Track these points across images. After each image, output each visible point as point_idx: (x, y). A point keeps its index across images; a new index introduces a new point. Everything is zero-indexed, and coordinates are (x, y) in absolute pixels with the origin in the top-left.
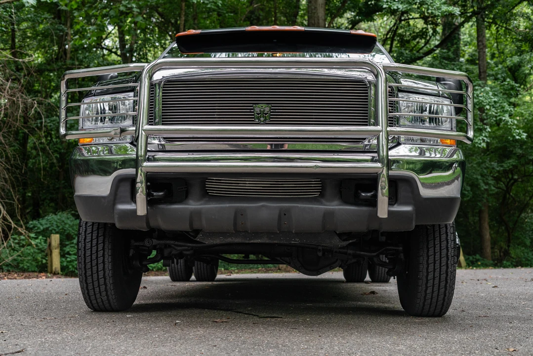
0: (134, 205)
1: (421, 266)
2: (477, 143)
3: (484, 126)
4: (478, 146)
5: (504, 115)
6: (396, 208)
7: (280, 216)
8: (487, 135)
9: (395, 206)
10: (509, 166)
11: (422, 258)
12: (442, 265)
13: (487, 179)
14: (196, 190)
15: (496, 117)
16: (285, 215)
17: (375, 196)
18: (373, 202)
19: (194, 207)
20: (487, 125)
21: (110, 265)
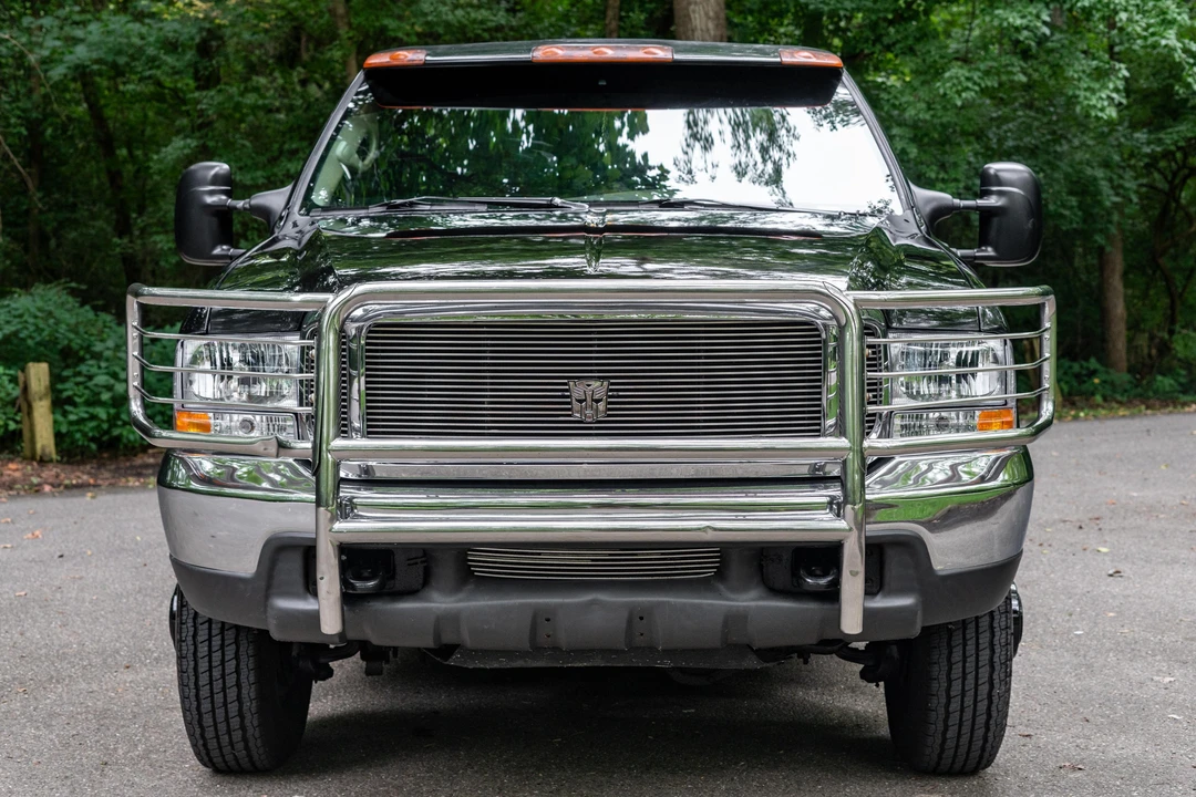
0: (312, 600)
1: (935, 685)
2: (1095, 107)
3: (1112, 63)
4: (1096, 116)
5: (1165, 34)
6: (880, 603)
7: (630, 621)
8: (1121, 87)
9: (878, 597)
10: (1177, 141)
11: (936, 668)
12: (980, 682)
13: (1121, 177)
14: (446, 570)
15: (1145, 38)
16: (641, 618)
17: (836, 584)
18: (832, 595)
19: (444, 606)
20: (1120, 61)
21: (253, 689)
